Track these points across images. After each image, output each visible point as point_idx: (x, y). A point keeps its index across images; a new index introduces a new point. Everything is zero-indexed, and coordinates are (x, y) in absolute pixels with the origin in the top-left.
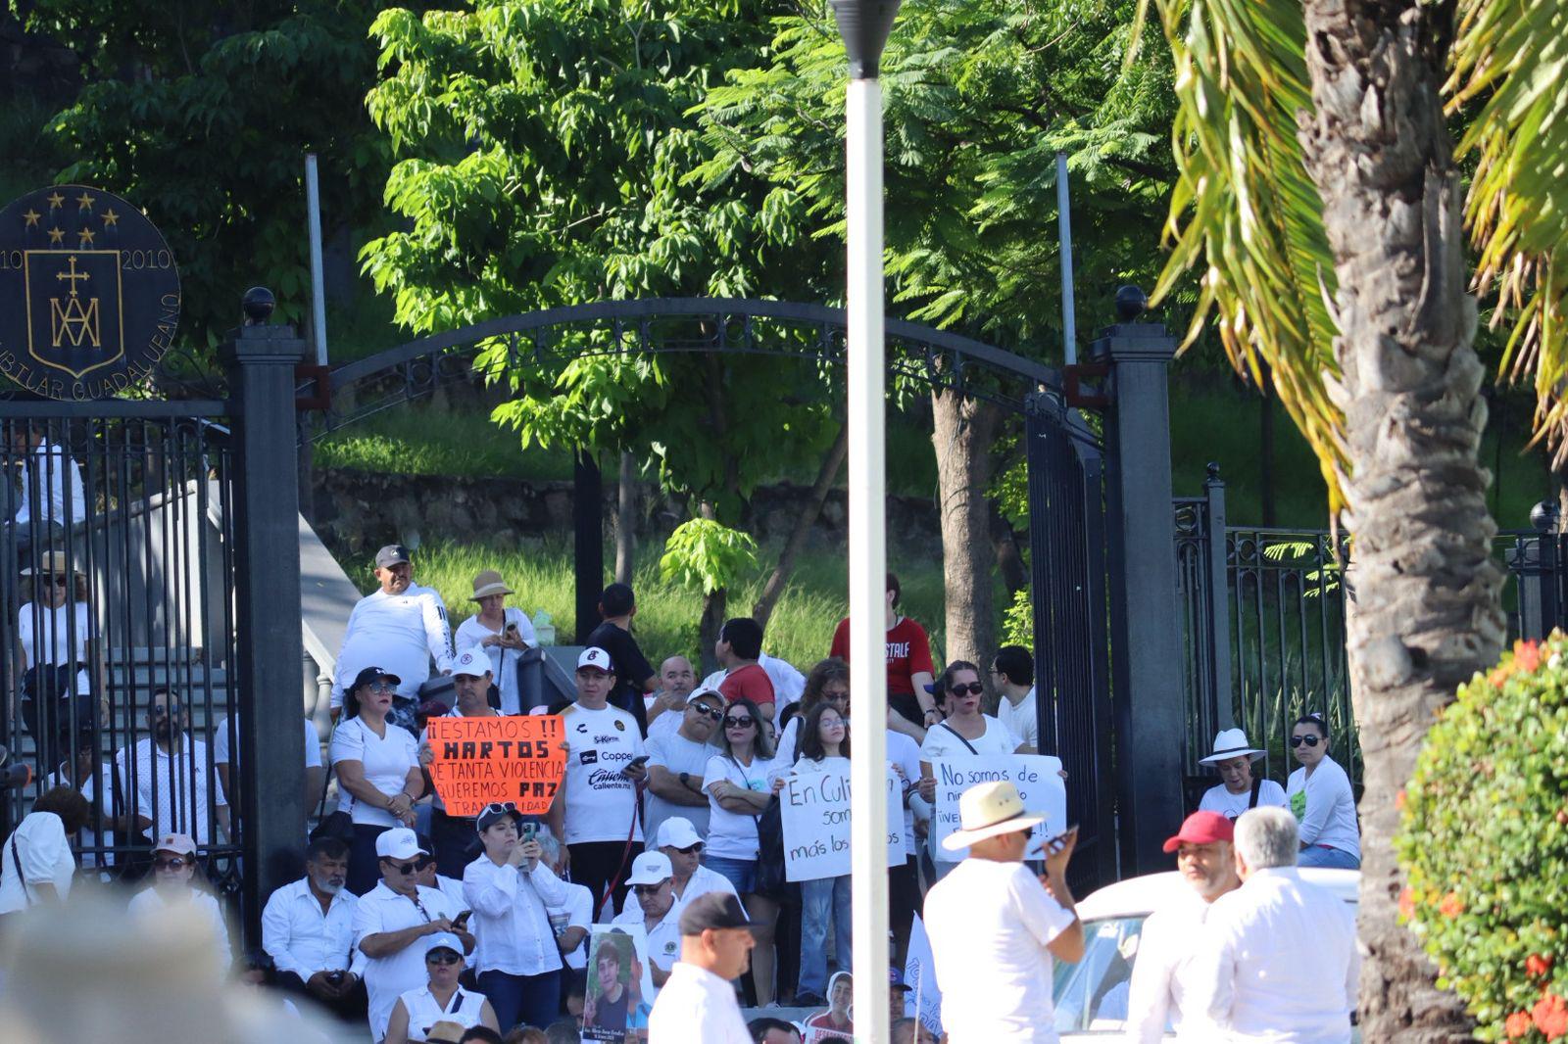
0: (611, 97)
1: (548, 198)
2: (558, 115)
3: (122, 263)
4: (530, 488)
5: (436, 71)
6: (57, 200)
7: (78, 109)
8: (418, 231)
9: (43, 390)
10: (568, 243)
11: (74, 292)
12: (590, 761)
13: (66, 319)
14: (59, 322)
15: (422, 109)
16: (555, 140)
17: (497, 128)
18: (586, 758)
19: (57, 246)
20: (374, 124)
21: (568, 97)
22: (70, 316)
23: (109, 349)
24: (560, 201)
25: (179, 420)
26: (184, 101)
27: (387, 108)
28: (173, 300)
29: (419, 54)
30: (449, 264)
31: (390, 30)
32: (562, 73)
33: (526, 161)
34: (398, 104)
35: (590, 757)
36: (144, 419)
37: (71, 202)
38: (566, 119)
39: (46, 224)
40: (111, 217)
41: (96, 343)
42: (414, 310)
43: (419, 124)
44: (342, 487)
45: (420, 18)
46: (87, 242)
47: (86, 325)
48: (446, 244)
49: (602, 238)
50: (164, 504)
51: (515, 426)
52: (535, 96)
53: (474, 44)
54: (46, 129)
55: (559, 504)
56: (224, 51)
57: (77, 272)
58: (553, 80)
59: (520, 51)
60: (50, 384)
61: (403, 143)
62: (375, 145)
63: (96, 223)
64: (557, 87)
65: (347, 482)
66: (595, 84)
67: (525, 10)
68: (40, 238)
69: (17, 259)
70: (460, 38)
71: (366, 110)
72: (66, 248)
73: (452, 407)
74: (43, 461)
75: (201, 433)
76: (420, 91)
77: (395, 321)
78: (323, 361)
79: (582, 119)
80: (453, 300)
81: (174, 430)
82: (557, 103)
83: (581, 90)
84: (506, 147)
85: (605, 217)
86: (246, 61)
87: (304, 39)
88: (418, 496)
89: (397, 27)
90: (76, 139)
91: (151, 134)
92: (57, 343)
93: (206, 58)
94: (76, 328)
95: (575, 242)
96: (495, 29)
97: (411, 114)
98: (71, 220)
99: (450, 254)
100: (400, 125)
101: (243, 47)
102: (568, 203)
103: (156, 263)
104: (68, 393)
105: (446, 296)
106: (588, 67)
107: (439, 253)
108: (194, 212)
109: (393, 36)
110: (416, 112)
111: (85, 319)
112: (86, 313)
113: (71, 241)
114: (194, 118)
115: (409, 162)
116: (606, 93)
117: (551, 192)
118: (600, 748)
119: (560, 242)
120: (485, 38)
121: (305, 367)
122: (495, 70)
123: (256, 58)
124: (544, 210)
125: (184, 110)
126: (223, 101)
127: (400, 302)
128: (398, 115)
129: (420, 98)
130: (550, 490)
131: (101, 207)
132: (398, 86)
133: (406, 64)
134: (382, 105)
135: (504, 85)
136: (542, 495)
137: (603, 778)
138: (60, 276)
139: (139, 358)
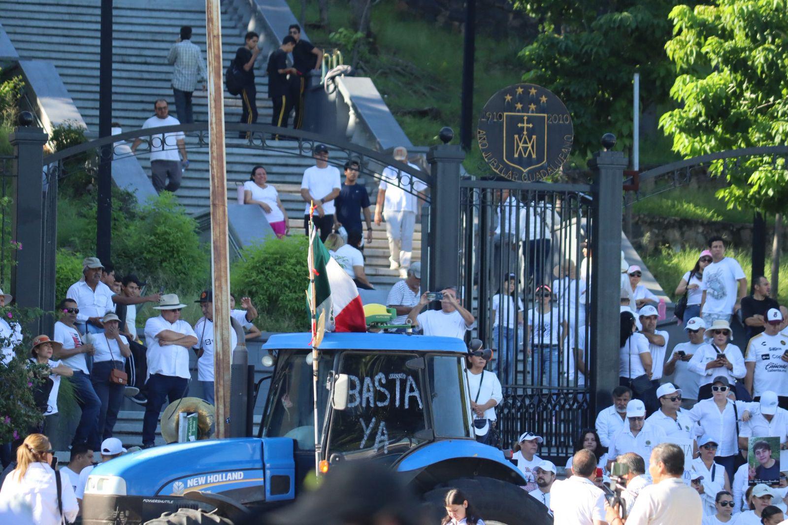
0: (780, 49)
1: (747, 94)
2: (755, 57)
3: (548, 120)
4: (733, 226)
5: (699, 35)
6: (520, 90)
7: (535, 45)
8: (686, 108)
9: (509, 177)
10: (756, 115)
11: (525, 133)
12: (766, 359)
13: (521, 145)
14: (518, 146)
15: (691, 52)
16: (753, 68)
17: (726, 61)
18: (764, 357)
19: (519, 111)
20: (669, 57)
21: (760, 48)
22: (523, 143)
23: (540, 159)
24: (753, 96)
25: (569, 193)
26: (583, 43)
27: (675, 50)
28: (570, 138)
29: (691, 27)
30: (701, 124)
31: (678, 15)
32: (758, 36)
33: (739, 78)
34: (680, 49)
35: (766, 357)
36: (553, 192)
37: (526, 92)
38: (759, 57)
39: (514, 101)
40: (544, 99)
41: (534, 156)
42: (682, 144)
43: (690, 58)
44: (646, 222)
45: (692, 9)
46: (533, 110)
47: (530, 148)
48: (700, 115)
49: (772, 114)
50: (561, 229)
51: (727, 199)
52: (745, 47)
53: (717, 23)
54: (520, 54)
55: (747, 235)
56: (602, 21)
57: (527, 123)
58: (754, 40)
59: (740, 26)
60: (512, 174)
61: (681, 67)
62: (669, 66)
63: (537, 101)
64: (756, 43)
65: (649, 220)
66: (773, 42)
67: (744, 8)
68: (511, 107)
69: (501, 117)
70: (711, 19)
71: (665, 51)
72: (523, 112)
73: (699, 187)
74: (507, 209)
75: (579, 199)
76: (691, 43)
77: (673, 149)
78: (636, 168)
79: (766, 59)
80: (701, 140)
81: (567, 197)
82: (754, 51)
83: (766, 45)
84: (730, 70)
85: (774, 104)
86: (612, 26)
87: (639, 18)
88: (681, 228)
89: (682, 14)
90: (533, 60)
91: (567, 57)
92: (516, 156)
93: (593, 24)
94: (526, 149)
95: (759, 115)
96: (728, 17)
97: (686, 53)
98: (526, 99)
99: (701, 119)
100: (681, 59)
101: (611, 19)
102: (757, 97)
103: (563, 120)
104: (520, 178)
105: (698, 138)
106: (770, 34)
107: (696, 119)
108: (584, 94)
109: (680, 18)
110: (688, 52)
111: (529, 145)
112: (530, 142)
113: (525, 109)
114: (586, 52)
115: (685, 76)
116: (778, 46)
117: (749, 92)
118: (771, 353)
119: (752, 115)
120: (723, 19)
121: (628, 171)
122: (726, 35)
123: (617, 25)
124: (745, 99)
125: (583, 47)
126: (601, 44)
127: (676, 140)
128: (680, 54)
129: (691, 46)
130: (743, 228)
131: (539, 94)
132: (681, 41)
133: (685, 31)
134: (673, 49)
135: (731, 42)
136: (739, 230)
137: (772, 367)
138: (520, 125)
139: (553, 163)
